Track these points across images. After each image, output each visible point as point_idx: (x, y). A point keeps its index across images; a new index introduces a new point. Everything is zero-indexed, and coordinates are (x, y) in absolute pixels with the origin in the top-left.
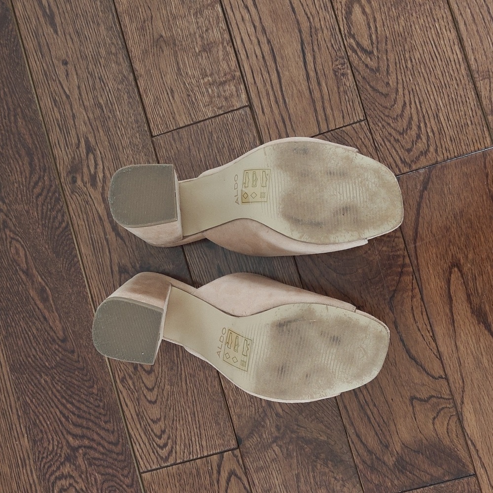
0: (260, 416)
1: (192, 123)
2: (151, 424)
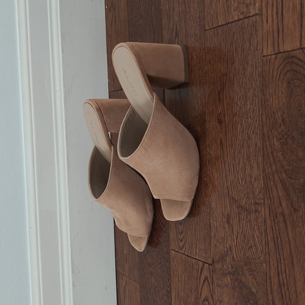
1: (225, 23)
2: (178, 223)
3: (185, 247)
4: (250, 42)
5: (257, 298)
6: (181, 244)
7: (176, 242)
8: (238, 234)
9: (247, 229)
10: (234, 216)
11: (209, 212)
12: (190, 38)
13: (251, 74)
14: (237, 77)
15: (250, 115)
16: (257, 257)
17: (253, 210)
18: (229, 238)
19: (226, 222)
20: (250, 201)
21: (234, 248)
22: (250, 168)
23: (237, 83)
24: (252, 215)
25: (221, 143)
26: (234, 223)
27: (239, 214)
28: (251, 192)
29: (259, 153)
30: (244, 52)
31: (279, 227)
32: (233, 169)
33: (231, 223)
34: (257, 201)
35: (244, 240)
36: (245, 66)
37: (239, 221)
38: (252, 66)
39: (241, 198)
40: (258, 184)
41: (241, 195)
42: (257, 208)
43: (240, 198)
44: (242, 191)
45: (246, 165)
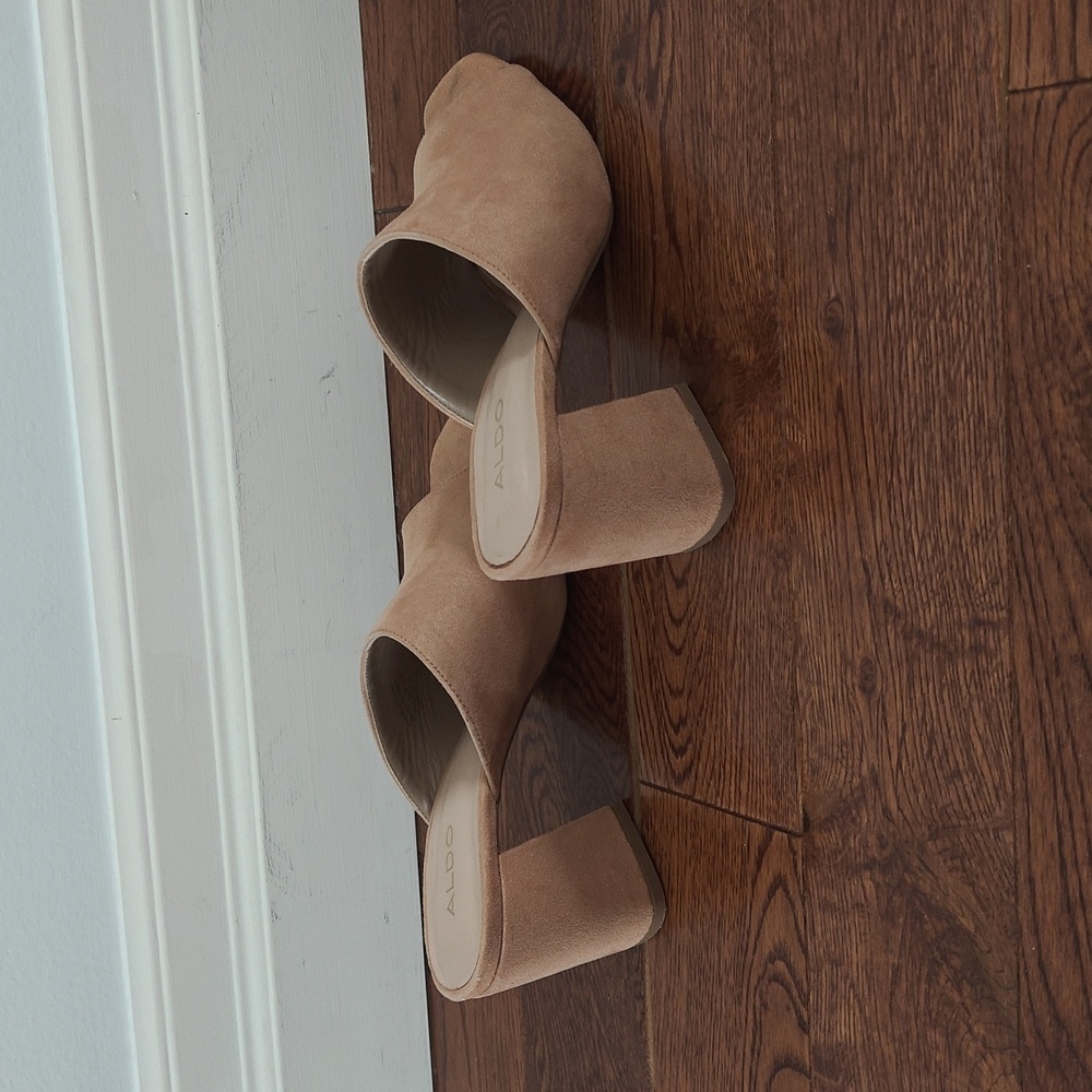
0: (852, 794)
2: (667, 693)
3: (693, 773)
4: (958, 38)
5: (976, 949)
6: (679, 763)
7: (660, 755)
8: (904, 729)
9: (941, 710)
10: (889, 668)
11: (790, 653)
12: (710, 15)
13: (962, 155)
14: (906, 166)
15: (955, 306)
16: (981, 807)
17: (967, 646)
18: (871, 744)
19: (857, 688)
20: (956, 614)
21: (889, 778)
22: (957, 497)
23: (904, 188)
24: (960, 661)
25: (840, 408)
26: (891, 689)
27: (911, 658)
28: (957, 582)
29: (990, 444)
30: (932, 74)
31: (1069, 707)
32: (885, 502)
33: (879, 690)
34: (983, 615)
35: (930, 751)
36: (937, 130)
37: (911, 684)
38: (965, 127)
39: (919, 602)
40: (985, 557)
41: (918, 594)
42: (982, 640)
43: (913, 600)
44: (921, 579)
45: (941, 486)
